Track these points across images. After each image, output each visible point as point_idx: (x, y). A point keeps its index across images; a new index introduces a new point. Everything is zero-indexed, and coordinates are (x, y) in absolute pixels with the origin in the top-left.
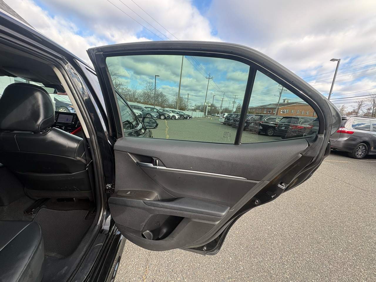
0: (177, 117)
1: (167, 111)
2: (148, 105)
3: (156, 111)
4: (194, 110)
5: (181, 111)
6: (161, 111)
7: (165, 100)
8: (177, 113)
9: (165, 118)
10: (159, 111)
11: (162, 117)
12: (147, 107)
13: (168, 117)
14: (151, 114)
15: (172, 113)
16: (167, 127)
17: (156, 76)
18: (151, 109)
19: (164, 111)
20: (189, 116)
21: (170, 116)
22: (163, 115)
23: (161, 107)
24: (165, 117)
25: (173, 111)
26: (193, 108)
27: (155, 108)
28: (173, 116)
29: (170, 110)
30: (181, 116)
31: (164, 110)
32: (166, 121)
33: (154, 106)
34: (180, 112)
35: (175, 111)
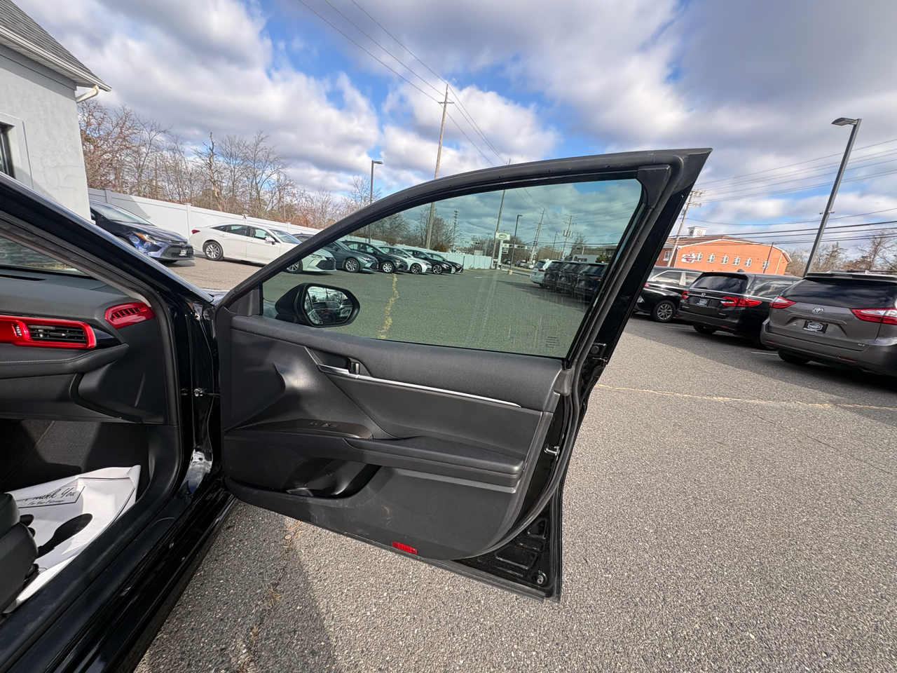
0: (424, 267)
1: (400, 252)
2: (353, 237)
3: (372, 252)
4: (470, 251)
5: (437, 252)
6: (385, 251)
8: (426, 259)
9: (394, 270)
10: (378, 253)
11: (387, 268)
12: (349, 240)
13: (401, 266)
14: (359, 258)
15: (412, 257)
16: (394, 293)
18: (359, 246)
19: (394, 252)
20: (454, 265)
21: (407, 266)
22: (390, 260)
23: (385, 243)
24: (395, 267)
25: (416, 254)
26: (468, 246)
27: (371, 243)
28: (415, 265)
29: (408, 251)
30: (435, 264)
31: (392, 250)
32: (395, 278)
33: (368, 240)
34: (432, 255)
35: (421, 253)
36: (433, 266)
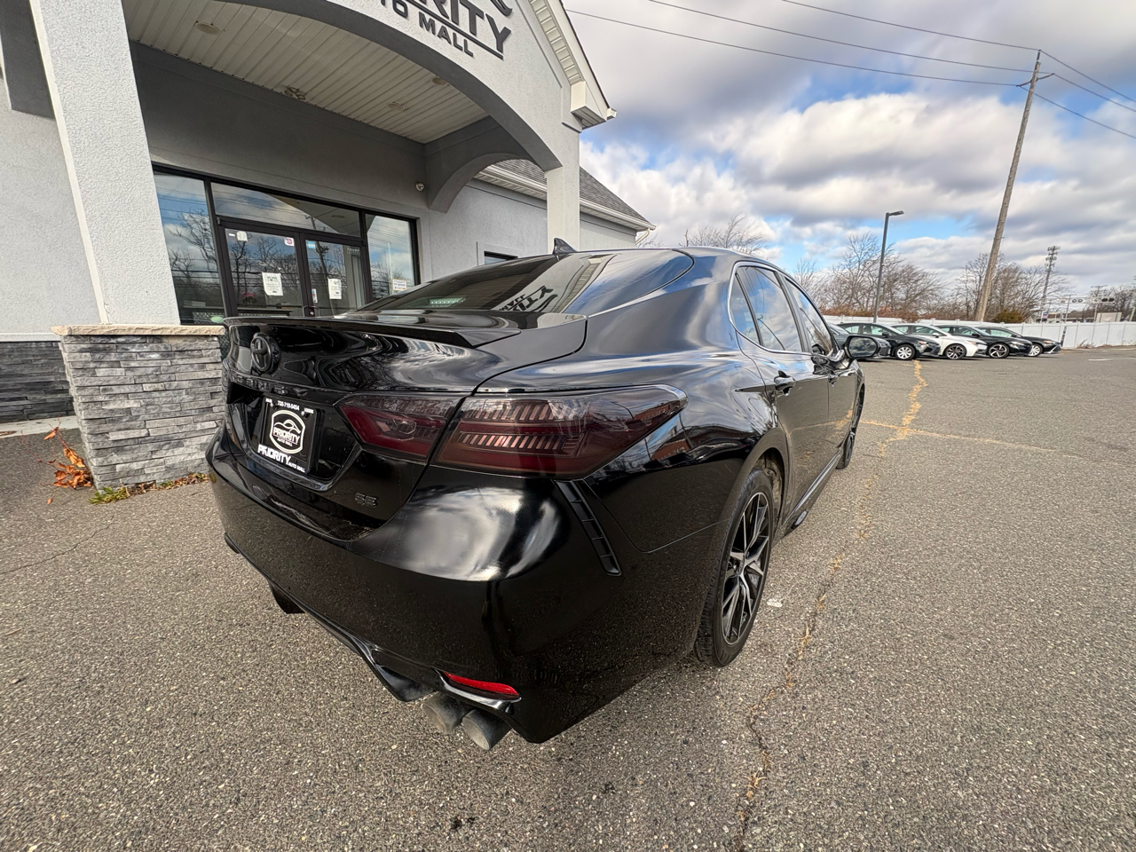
0: (972, 348)
1: (927, 330)
2: (850, 318)
3: (881, 334)
4: (1088, 316)
5: (1002, 325)
6: (900, 331)
7: (924, 290)
8: (976, 336)
9: (916, 355)
10: (890, 334)
11: (904, 353)
12: (845, 322)
13: (928, 350)
15: (949, 336)
16: (918, 381)
17: (888, 215)
18: (861, 329)
19: (915, 331)
20: (1036, 342)
21: (939, 348)
22: (909, 343)
23: (900, 320)
24: (916, 351)
25: (953, 330)
26: (1080, 307)
27: (877, 323)
28: (953, 347)
29: (941, 327)
30: (992, 343)
31: (912, 329)
32: (917, 364)
33: (872, 319)
34: (988, 330)
35: (965, 329)
36: (989, 346)
